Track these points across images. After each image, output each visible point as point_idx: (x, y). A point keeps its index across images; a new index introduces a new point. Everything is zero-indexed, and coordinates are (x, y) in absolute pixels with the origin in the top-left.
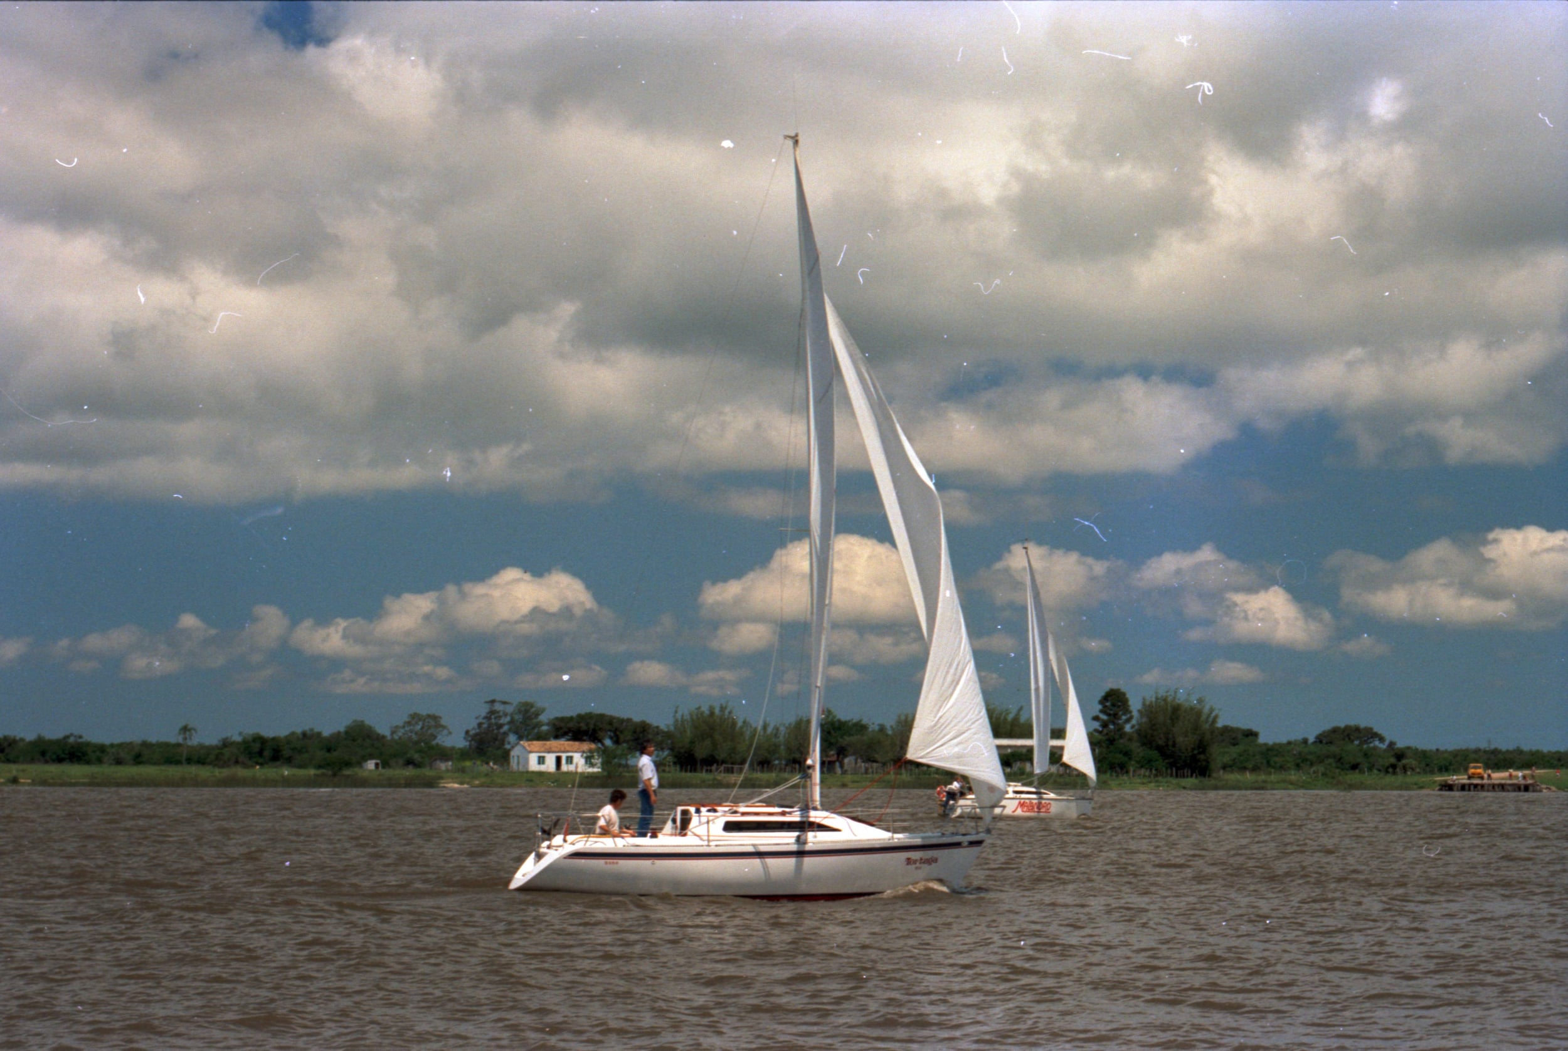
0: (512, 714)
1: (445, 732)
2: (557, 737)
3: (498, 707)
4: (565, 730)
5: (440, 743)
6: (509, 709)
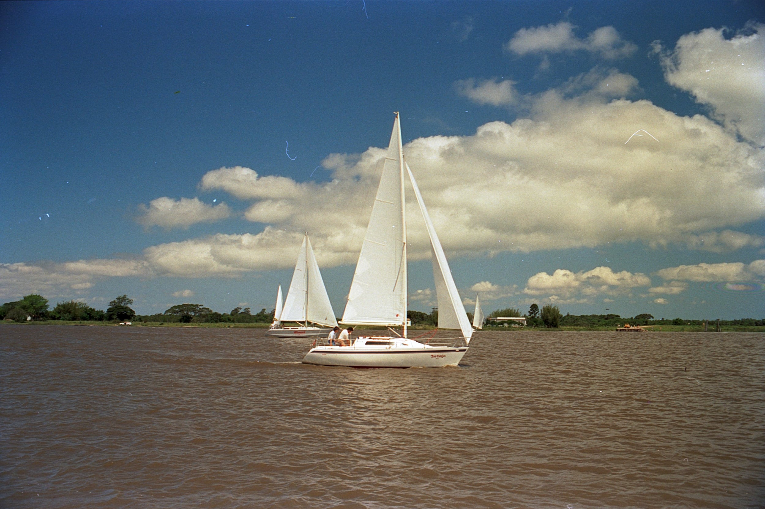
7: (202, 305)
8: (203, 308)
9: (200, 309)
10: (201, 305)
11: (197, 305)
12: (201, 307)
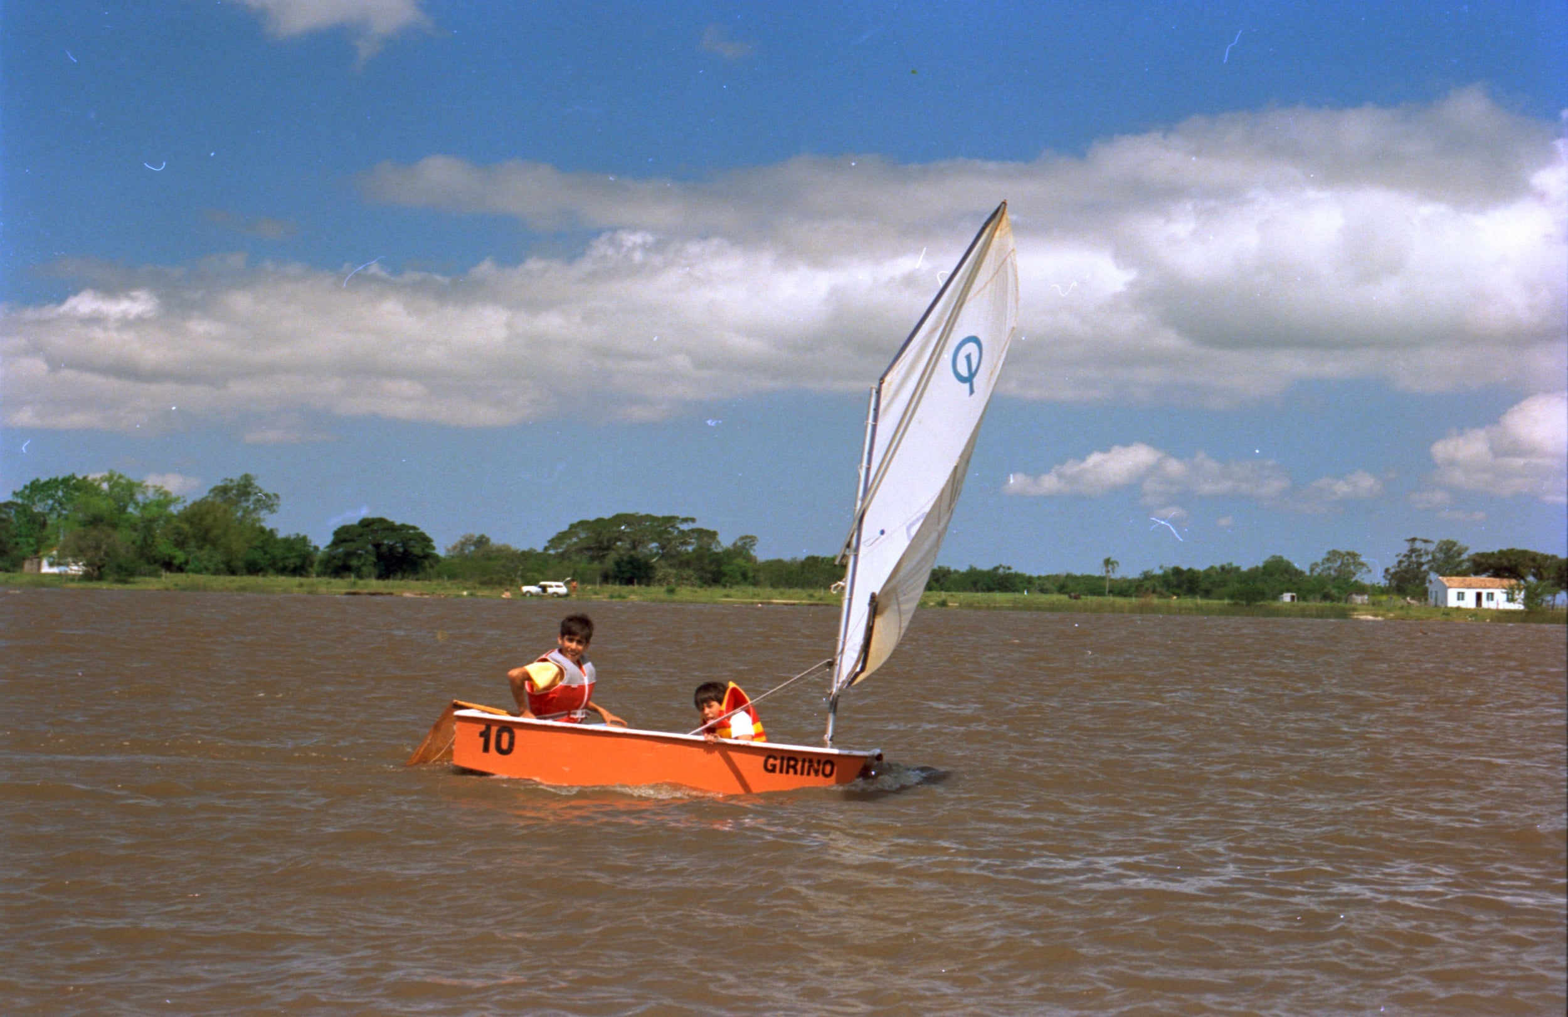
0: (1433, 553)
1: (1365, 569)
2: (1476, 573)
3: (1418, 545)
4: (1486, 566)
5: (1359, 580)
6: (1431, 547)
7: (693, 520)
8: (693, 531)
9: (682, 532)
10: (686, 520)
11: (671, 520)
12: (685, 527)
